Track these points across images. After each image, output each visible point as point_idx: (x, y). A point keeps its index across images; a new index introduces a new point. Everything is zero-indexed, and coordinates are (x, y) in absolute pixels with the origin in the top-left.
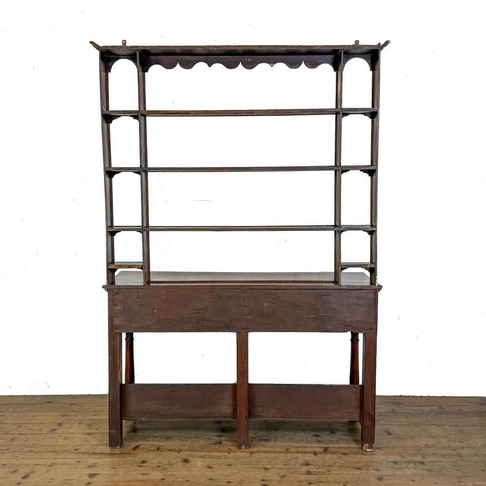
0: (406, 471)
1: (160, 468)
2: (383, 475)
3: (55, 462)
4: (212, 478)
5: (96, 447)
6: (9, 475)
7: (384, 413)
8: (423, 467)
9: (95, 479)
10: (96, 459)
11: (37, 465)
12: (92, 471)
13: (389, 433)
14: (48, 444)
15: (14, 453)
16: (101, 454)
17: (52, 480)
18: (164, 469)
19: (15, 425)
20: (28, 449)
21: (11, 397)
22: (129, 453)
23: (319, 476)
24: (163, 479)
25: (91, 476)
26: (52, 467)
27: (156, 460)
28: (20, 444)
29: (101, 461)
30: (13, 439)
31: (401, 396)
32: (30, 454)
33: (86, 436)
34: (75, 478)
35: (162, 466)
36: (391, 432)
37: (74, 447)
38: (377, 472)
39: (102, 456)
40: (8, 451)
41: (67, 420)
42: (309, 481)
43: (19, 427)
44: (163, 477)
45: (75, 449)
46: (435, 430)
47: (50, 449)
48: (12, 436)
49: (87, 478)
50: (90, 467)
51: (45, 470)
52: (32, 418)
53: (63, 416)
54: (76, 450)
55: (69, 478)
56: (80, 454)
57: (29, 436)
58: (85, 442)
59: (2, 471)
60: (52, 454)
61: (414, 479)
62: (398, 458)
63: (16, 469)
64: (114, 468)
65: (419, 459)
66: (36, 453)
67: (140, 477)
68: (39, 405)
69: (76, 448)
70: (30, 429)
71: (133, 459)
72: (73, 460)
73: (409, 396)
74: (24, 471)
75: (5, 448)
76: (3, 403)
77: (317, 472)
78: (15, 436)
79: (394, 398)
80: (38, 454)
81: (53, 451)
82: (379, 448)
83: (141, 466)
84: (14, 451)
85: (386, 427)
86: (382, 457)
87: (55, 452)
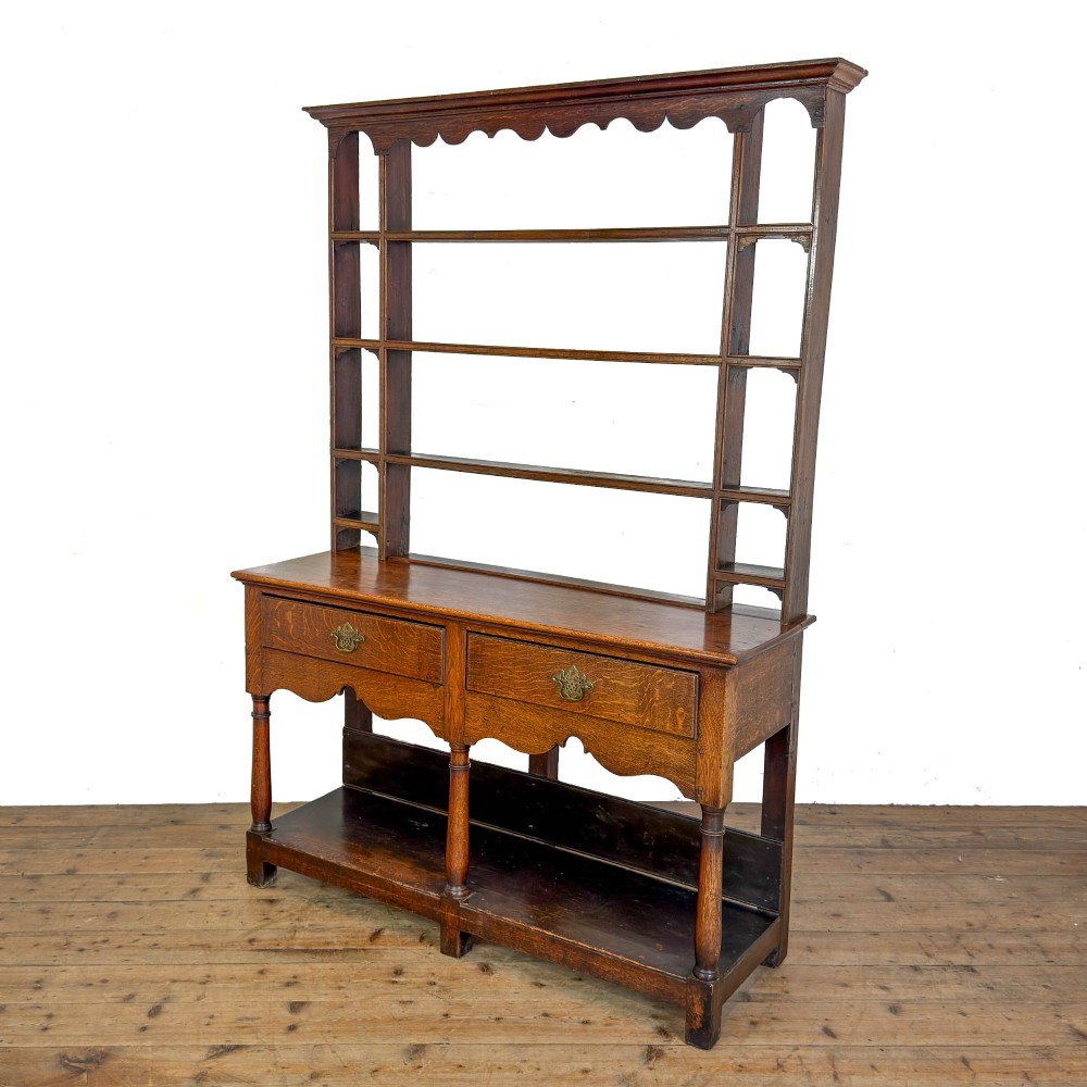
0: (943, 990)
1: (436, 988)
2: (899, 1001)
3: (211, 973)
4: (548, 1011)
5: (292, 934)
6: (119, 1006)
7: (867, 846)
8: (975, 980)
9: (302, 1016)
10: (296, 966)
11: (175, 981)
12: (294, 995)
13: (889, 898)
14: (189, 926)
15: (120, 950)
16: (306, 951)
17: (212, 1020)
18: (444, 989)
19: (112, 880)
20: (149, 941)
21: (92, 810)
22: (365, 950)
23: (767, 1004)
24: (446, 1015)
25: (295, 1007)
26: (208, 985)
27: (423, 968)
28: (130, 927)
29: (307, 970)
30: (113, 915)
31: (892, 805)
32: (155, 952)
33: (266, 906)
34: (261, 1015)
35: (439, 983)
36: (892, 893)
37: (246, 935)
38: (884, 992)
39: (307, 957)
40: (105, 945)
41: (220, 866)
42: (751, 1018)
43: (120, 883)
44: (445, 1011)
45: (247, 938)
46: (979, 889)
47: (195, 941)
48: (109, 908)
49: (286, 1013)
50: (288, 985)
51: (193, 995)
52: (144, 861)
53: (209, 856)
54: (251, 941)
55: (249, 1015)
56: (261, 953)
57: (145, 908)
58: (266, 922)
59: (103, 997)
60: (202, 952)
61: (964, 1009)
62: (919, 959)
63: (130, 991)
64: (340, 988)
65: (961, 959)
66: (169, 949)
67: (398, 1011)
68: (154, 830)
69: (251, 936)
70: (145, 890)
71: (375, 965)
72: (248, 967)
73: (907, 807)
74: (151, 996)
75: (100, 939)
76: (76, 824)
77: (764, 995)
78: (115, 908)
79: (880, 810)
80: (171, 952)
81: (202, 946)
82: (876, 934)
83: (394, 982)
84: (120, 947)
85: (878, 881)
86: (887, 956)
87: (206, 947)
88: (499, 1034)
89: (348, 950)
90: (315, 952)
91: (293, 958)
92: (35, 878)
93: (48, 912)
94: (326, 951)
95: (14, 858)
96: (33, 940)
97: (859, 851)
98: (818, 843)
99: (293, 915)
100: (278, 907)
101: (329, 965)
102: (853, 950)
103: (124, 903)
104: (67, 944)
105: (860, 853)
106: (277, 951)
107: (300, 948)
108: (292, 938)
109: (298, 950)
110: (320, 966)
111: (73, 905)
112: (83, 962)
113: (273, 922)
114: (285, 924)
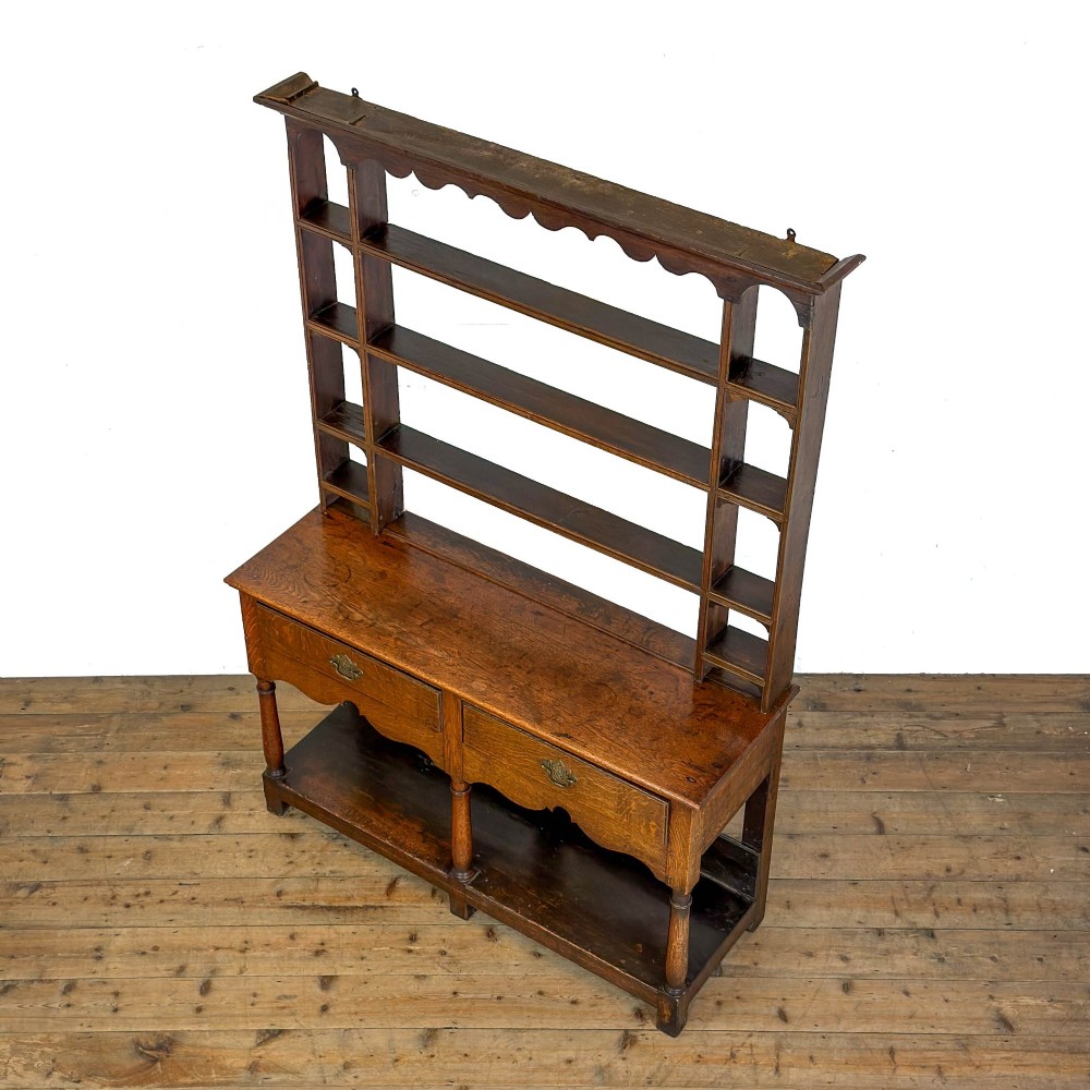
0: (897, 962)
1: (446, 958)
2: (853, 975)
3: (248, 938)
4: (543, 988)
5: (315, 884)
6: (174, 981)
8: (930, 948)
9: (332, 994)
10: (323, 929)
11: (218, 949)
12: (322, 967)
13: (881, 828)
15: (163, 907)
16: (329, 908)
17: (256, 1000)
18: (454, 962)
19: (138, 803)
20: (185, 893)
21: (97, 685)
22: (382, 907)
23: (735, 980)
24: (455, 993)
25: (326, 982)
26: (248, 954)
27: (435, 933)
28: (167, 873)
29: (333, 934)
30: (148, 856)
32: (195, 909)
33: (288, 844)
34: (296, 992)
35: (449, 952)
36: (886, 823)
37: (273, 885)
38: (842, 964)
39: (331, 916)
40: (148, 900)
41: (238, 782)
42: (718, 998)
43: (146, 806)
44: (454, 988)
45: (275, 890)
46: (974, 816)
47: (229, 892)
48: (143, 846)
49: (318, 990)
50: (318, 953)
51: (236, 966)
52: (163, 772)
53: (227, 764)
54: (279, 894)
55: (287, 993)
56: (290, 911)
57: (176, 845)
58: (290, 867)
59: (157, 970)
61: (911, 987)
62: (882, 918)
63: (181, 962)
64: (362, 958)
65: (925, 919)
66: (206, 905)
67: (413, 987)
68: (165, 720)
69: (278, 887)
70: (172, 818)
71: (392, 928)
72: (281, 930)
74: (198, 967)
75: (142, 890)
76: (86, 710)
77: (736, 967)
78: (148, 844)
80: (209, 909)
81: (235, 900)
82: (855, 883)
83: (410, 951)
84: (162, 901)
85: (877, 803)
86: (858, 914)
87: (239, 901)
88: (499, 1017)
89: (367, 908)
90: (337, 910)
91: (320, 918)
92: (64, 798)
93: (87, 851)
94: (347, 908)
95: (37, 768)
96: (80, 892)
97: (868, 754)
98: (832, 741)
99: (314, 857)
100: (299, 845)
101: (351, 928)
102: (829, 906)
103: (156, 837)
104: (114, 897)
105: (869, 758)
106: (303, 908)
107: (323, 904)
108: (316, 890)
109: (322, 907)
110: (343, 929)
111: (108, 840)
112: (131, 923)
113: (297, 866)
114: (307, 870)
